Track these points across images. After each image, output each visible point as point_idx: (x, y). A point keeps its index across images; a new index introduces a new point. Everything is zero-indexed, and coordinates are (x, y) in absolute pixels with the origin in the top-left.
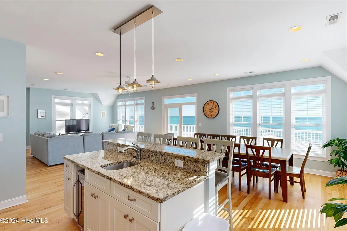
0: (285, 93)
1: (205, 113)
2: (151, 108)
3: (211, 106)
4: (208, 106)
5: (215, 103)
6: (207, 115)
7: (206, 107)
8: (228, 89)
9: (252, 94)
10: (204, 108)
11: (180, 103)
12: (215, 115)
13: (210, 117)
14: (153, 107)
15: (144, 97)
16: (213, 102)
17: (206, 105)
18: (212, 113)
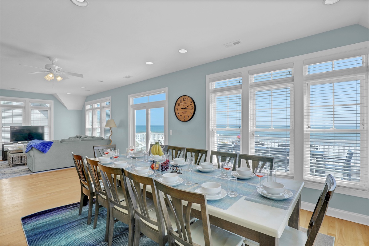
0: (293, 77)
1: (177, 114)
3: (184, 105)
4: (181, 104)
5: (189, 98)
6: (179, 117)
7: (178, 105)
8: (208, 77)
9: (241, 83)
10: (176, 108)
11: (148, 103)
12: (190, 117)
13: (183, 119)
15: (110, 96)
16: (186, 98)
17: (179, 102)
18: (185, 114)
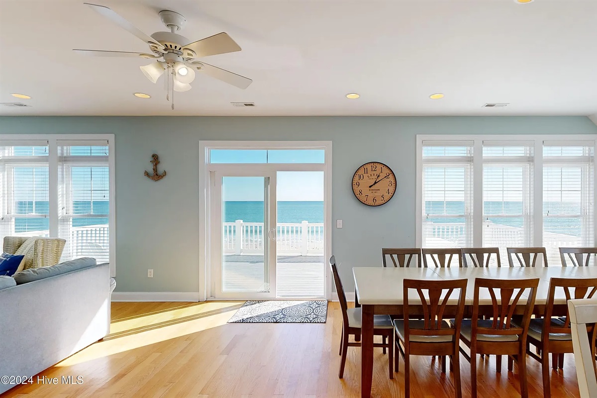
1: (357, 192)
2: (147, 174)
3: (373, 177)
4: (365, 176)
5: (384, 168)
6: (363, 199)
7: (360, 177)
8: (420, 138)
10: (355, 181)
11: (267, 164)
12: (387, 199)
13: (371, 202)
14: (155, 170)
15: (112, 137)
16: (379, 166)
17: (361, 172)
18: (378, 194)
